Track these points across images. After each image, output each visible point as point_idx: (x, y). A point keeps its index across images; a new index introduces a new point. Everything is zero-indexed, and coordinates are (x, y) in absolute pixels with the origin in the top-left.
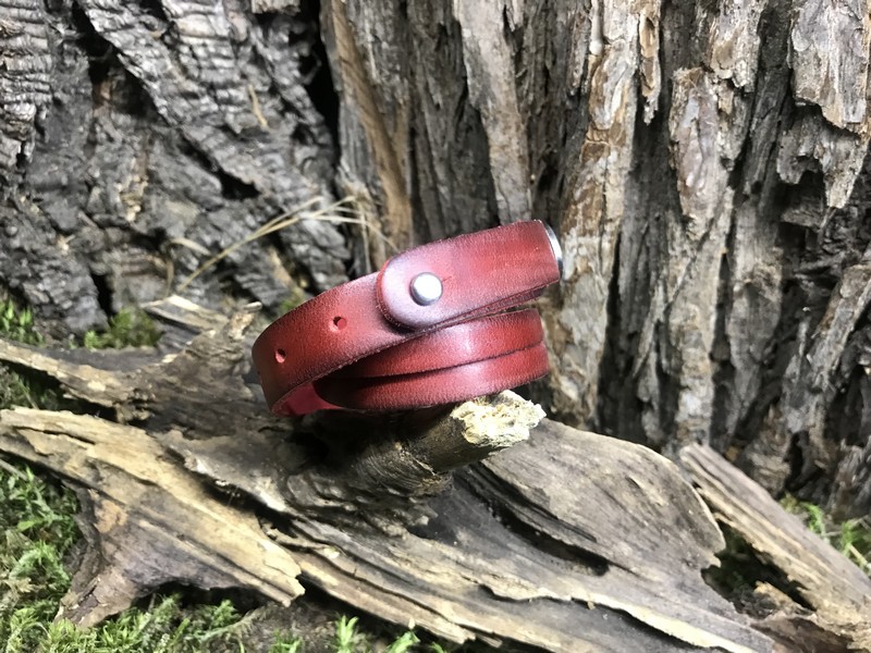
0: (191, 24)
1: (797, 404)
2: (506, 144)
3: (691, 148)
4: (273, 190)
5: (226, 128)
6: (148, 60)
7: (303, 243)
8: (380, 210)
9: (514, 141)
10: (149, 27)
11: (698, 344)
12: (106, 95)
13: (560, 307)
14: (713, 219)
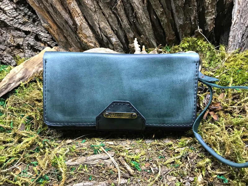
0: (6, 9)
1: (129, 32)
2: (59, 7)
4: (33, 30)
5: (20, 23)
6: (3, 17)
7: (43, 38)
8: (51, 27)
9: (60, 7)
10: (1, 12)
11: (107, 28)
13: (82, 31)
14: (95, 7)
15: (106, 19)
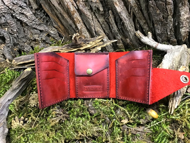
0: (28, 14)
2: (66, 16)
3: (83, 10)
4: (45, 30)
5: (37, 24)
6: (25, 20)
7: (52, 35)
10: (24, 16)
12: (24, 25)
13: (82, 33)
14: (92, 17)
15: (100, 25)
